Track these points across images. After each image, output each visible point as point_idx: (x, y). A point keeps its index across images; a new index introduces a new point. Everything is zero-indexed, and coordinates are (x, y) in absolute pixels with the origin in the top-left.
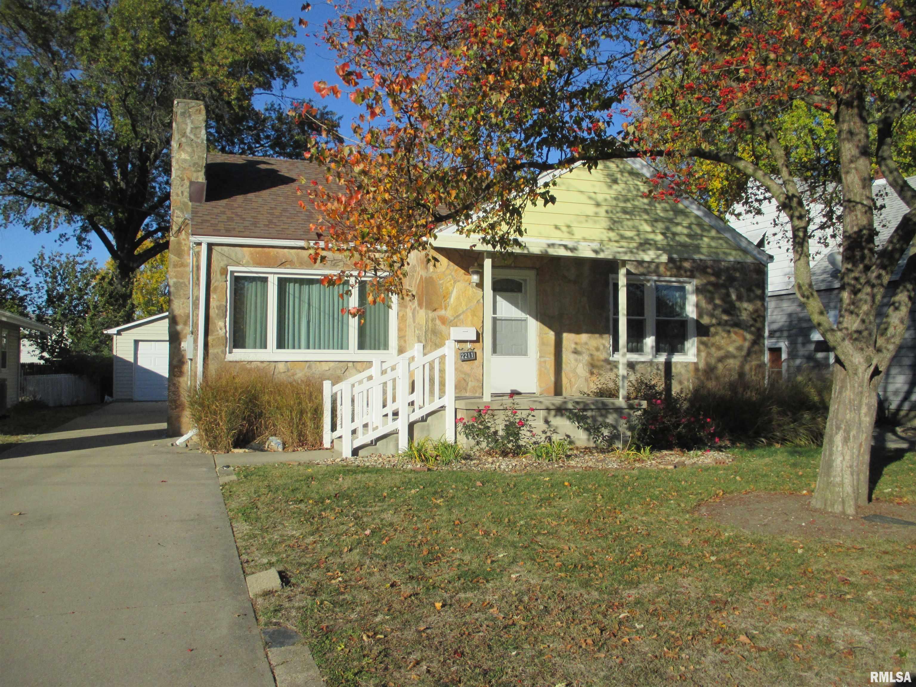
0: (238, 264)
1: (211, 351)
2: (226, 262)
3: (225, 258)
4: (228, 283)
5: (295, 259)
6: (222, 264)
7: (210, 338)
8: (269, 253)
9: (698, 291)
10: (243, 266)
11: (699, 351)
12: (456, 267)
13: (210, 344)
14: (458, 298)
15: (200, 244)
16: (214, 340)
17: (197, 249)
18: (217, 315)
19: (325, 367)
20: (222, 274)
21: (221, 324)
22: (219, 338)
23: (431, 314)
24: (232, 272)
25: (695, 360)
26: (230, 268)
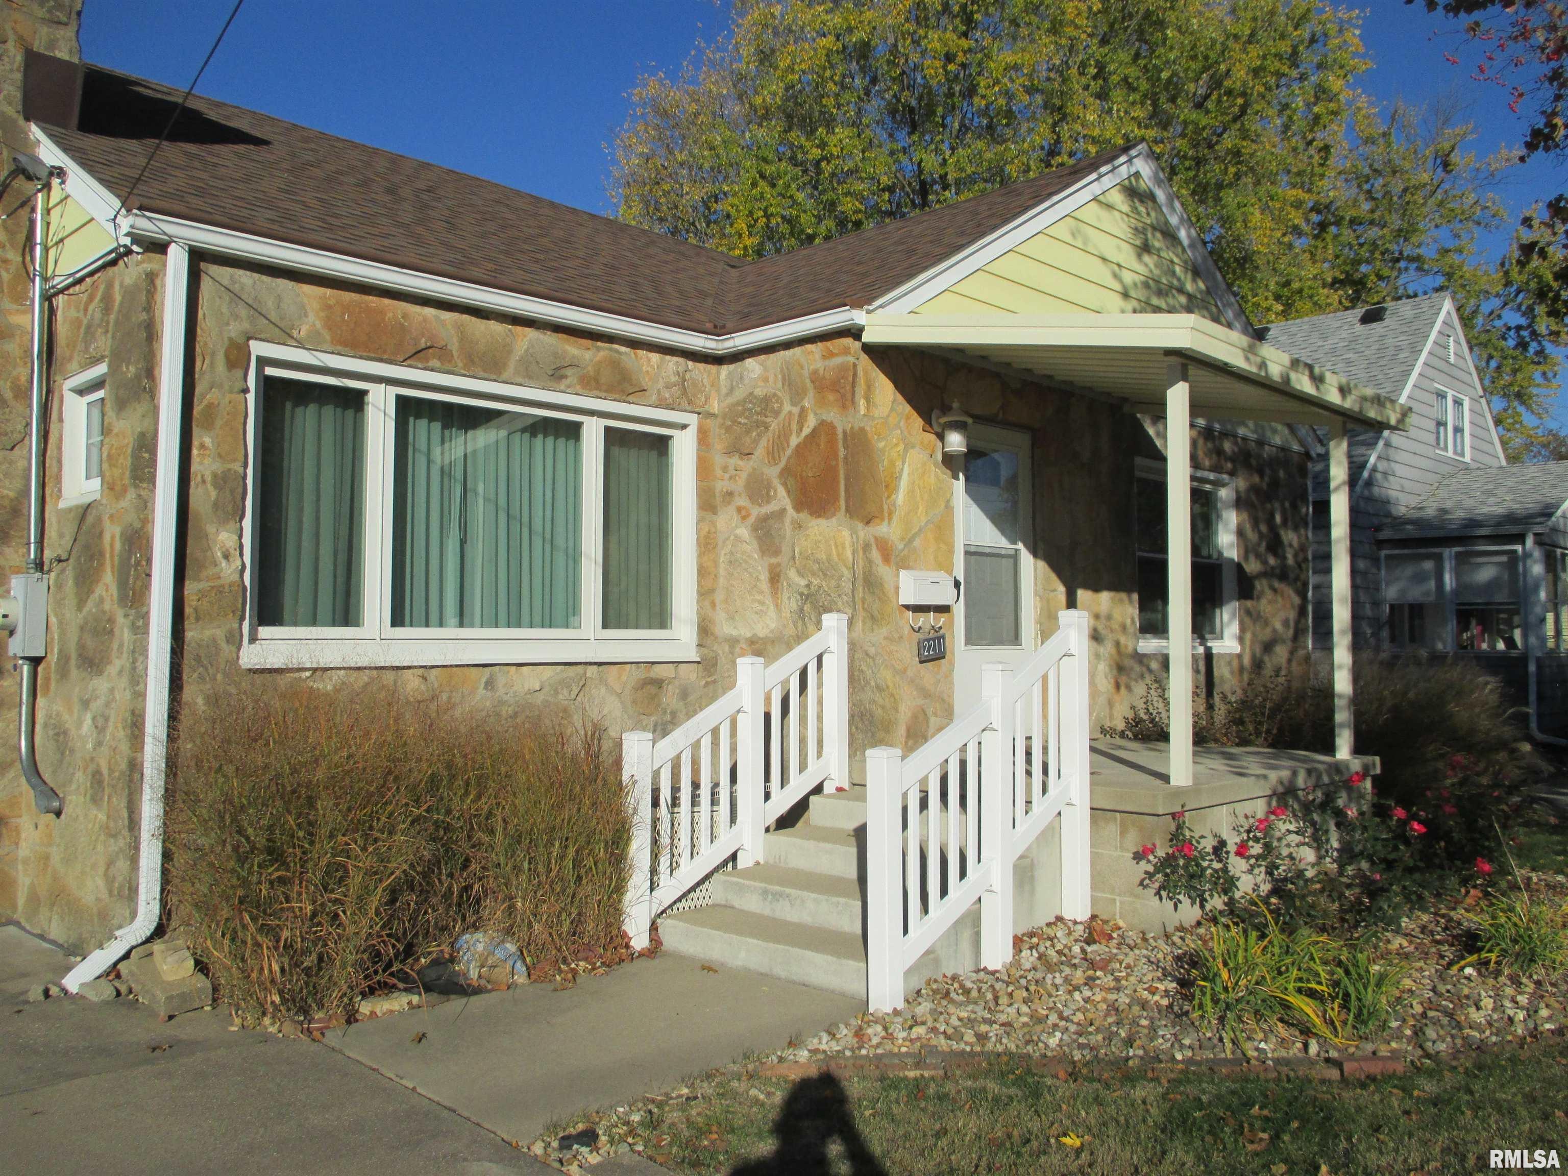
0: (285, 336)
1: (190, 635)
2: (246, 325)
3: (243, 312)
4: (251, 397)
5: (454, 346)
6: (234, 330)
7: (190, 588)
8: (382, 312)
9: (1240, 503)
10: (301, 345)
11: (1243, 629)
12: (908, 408)
13: (188, 610)
14: (911, 492)
15: (159, 247)
16: (202, 595)
17: (151, 262)
18: (216, 505)
19: (530, 680)
20: (231, 364)
21: (225, 538)
22: (220, 590)
23: (864, 532)
24: (263, 362)
25: (1237, 649)
26: (258, 349)
